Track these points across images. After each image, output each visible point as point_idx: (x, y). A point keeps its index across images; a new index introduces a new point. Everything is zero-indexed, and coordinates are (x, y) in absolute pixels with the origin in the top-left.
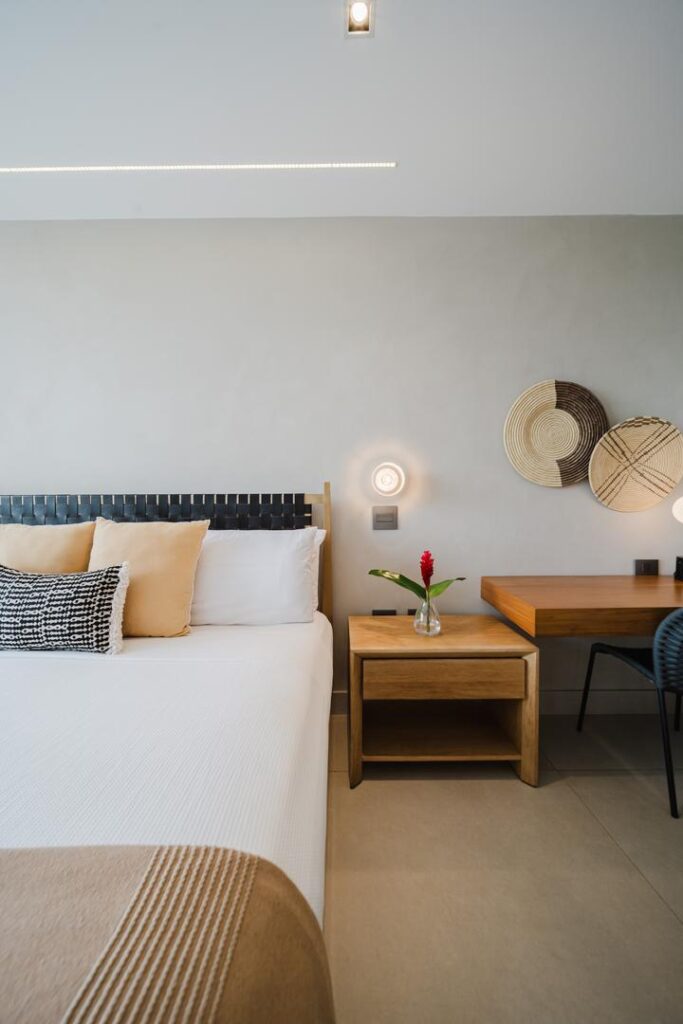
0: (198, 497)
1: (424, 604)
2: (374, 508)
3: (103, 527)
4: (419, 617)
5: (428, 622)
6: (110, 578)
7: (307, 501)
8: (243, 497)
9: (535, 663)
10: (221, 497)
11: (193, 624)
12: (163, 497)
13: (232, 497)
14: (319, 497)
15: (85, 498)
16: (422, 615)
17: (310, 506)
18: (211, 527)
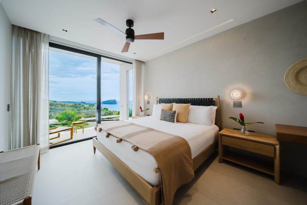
0: (190, 99)
1: (243, 127)
2: (234, 102)
3: (174, 104)
4: (241, 130)
5: (244, 132)
6: (175, 112)
7: (214, 100)
8: (199, 99)
9: (278, 148)
10: (195, 99)
11: (187, 122)
12: (184, 99)
13: (197, 99)
14: (216, 99)
15: (172, 99)
16: (242, 130)
17: (214, 101)
18: (191, 105)
